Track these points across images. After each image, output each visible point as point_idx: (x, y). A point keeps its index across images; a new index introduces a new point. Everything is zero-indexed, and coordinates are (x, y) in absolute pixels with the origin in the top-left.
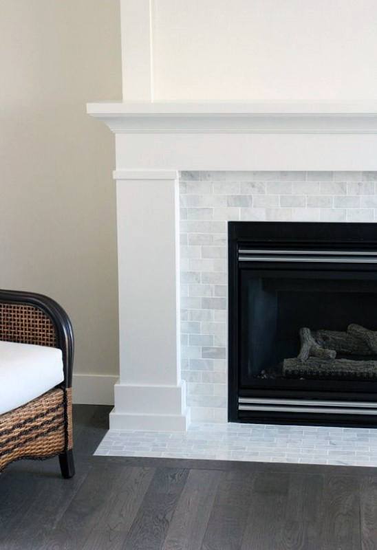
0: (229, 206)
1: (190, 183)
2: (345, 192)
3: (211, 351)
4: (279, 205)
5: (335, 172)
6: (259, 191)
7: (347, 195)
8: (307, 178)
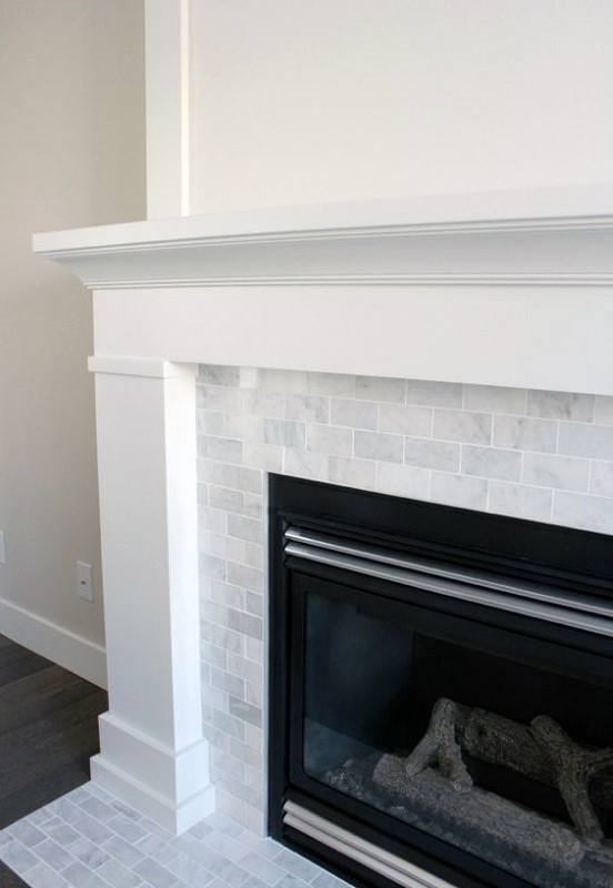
0: (267, 440)
1: (212, 389)
2: (488, 439)
3: (240, 706)
4: (353, 453)
5: (467, 385)
6: (317, 416)
7: (492, 446)
8: (406, 397)
